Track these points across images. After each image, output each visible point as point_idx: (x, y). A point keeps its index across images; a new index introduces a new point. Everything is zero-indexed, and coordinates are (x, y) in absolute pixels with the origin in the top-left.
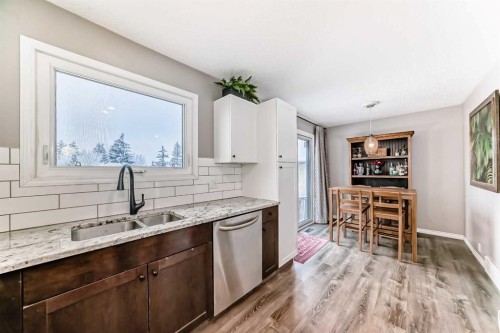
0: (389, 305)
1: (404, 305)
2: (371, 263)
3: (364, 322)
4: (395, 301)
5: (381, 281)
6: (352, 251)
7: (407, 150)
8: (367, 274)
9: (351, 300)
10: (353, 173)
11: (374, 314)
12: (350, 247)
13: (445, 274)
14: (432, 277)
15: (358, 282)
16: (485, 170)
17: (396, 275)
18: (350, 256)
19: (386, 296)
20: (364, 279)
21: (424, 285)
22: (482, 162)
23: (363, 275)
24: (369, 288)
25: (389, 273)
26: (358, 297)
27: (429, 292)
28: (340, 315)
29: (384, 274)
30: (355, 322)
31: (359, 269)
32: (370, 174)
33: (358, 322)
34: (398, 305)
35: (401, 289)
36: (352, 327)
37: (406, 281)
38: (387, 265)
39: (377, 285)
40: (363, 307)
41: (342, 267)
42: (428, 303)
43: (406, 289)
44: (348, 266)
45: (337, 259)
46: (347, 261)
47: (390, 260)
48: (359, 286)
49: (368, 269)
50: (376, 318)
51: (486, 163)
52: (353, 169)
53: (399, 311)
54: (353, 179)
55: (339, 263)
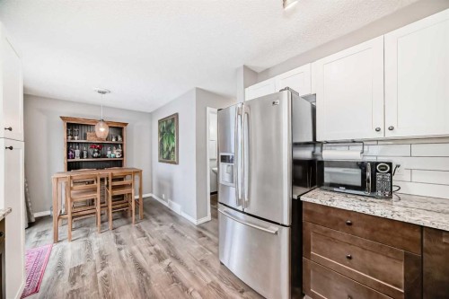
0: (151, 254)
1: (158, 247)
2: (117, 237)
3: (149, 276)
4: (151, 249)
5: (135, 244)
6: (92, 237)
7: (122, 137)
8: (122, 246)
9: (129, 272)
10: (68, 157)
11: (150, 266)
12: (87, 236)
13: (159, 218)
14: (155, 223)
15: (121, 257)
16: (169, 153)
17: (139, 234)
18: (94, 243)
19: (146, 250)
20: (123, 251)
21: (156, 229)
22: (168, 148)
23: (119, 249)
24: (132, 254)
25: (135, 235)
26: (131, 266)
27: (161, 231)
28: (131, 290)
29: (132, 238)
30: (145, 283)
31: (112, 248)
32: (87, 157)
33: (147, 281)
34: (155, 249)
35: (148, 239)
36: (146, 287)
37: (147, 234)
38: (128, 231)
39: (134, 248)
40: (140, 269)
41: (96, 257)
42: (164, 238)
43: (150, 238)
44: (100, 252)
45: (84, 254)
46: (95, 249)
47: (127, 227)
48: (125, 259)
49: (120, 243)
50: (152, 267)
51: (170, 149)
52: (68, 152)
53: (158, 253)
54: (68, 163)
55: (89, 256)
